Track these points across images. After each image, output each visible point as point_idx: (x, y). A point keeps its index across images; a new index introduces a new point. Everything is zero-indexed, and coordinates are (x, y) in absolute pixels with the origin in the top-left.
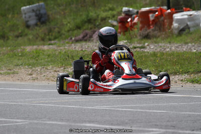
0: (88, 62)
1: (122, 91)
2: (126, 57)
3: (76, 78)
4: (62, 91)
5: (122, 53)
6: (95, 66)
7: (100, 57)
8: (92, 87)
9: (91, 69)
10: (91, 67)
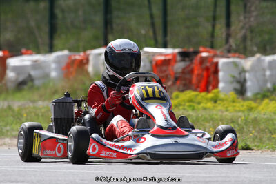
0: (79, 103)
2: (157, 95)
5: (150, 87)
7: (105, 93)
8: (94, 149)
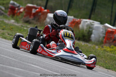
0: (40, 31)
1: (61, 60)
2: (70, 36)
3: (28, 40)
4: (15, 46)
5: (68, 32)
6: (45, 35)
8: (40, 50)
9: (42, 37)
10: (42, 36)
